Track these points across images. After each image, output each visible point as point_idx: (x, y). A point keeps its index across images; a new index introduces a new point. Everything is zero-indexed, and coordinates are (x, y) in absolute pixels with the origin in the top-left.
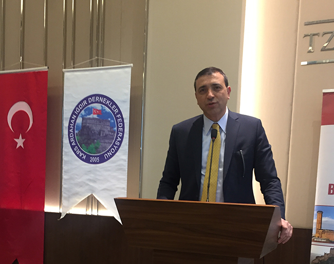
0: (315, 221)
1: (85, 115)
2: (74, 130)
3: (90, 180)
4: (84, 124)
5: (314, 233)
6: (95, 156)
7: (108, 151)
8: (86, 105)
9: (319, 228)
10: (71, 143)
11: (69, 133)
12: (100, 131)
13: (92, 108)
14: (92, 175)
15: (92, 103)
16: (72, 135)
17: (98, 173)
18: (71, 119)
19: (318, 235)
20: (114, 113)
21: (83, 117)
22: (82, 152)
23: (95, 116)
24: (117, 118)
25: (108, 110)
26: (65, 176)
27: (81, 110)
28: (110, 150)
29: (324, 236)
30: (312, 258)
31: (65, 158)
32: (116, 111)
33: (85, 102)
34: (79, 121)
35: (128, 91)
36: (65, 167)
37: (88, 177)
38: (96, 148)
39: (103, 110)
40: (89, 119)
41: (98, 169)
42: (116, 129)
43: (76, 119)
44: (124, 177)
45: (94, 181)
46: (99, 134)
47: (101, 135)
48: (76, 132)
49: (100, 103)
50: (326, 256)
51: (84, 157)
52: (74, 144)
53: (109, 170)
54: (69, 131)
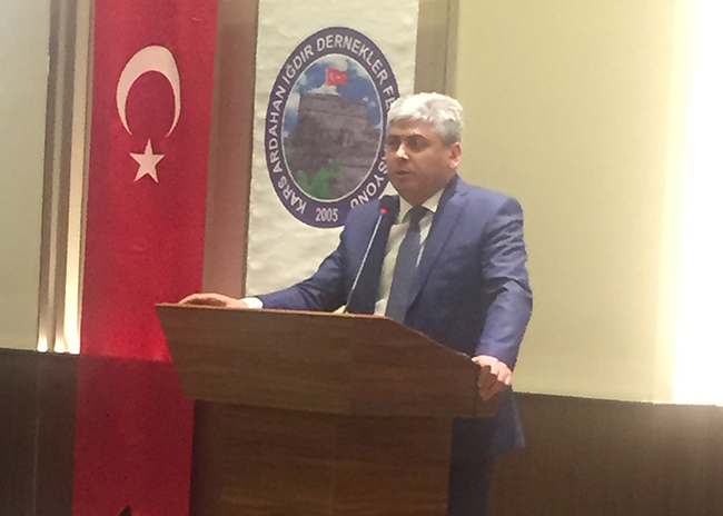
1: (308, 87)
2: (278, 131)
4: (304, 113)
6: (327, 206)
7: (359, 192)
8: (312, 58)
10: (270, 166)
11: (268, 136)
13: (325, 65)
16: (273, 144)
18: (273, 97)
21: (301, 91)
22: (298, 194)
23: (332, 90)
24: (384, 97)
25: (363, 72)
27: (299, 72)
28: (363, 187)
31: (254, 210)
32: (383, 75)
33: (308, 51)
34: (293, 101)
39: (351, 72)
40: (318, 97)
42: (380, 126)
43: (286, 96)
47: (345, 144)
48: (285, 134)
49: (345, 51)
51: (302, 207)
52: (277, 169)
54: (267, 131)
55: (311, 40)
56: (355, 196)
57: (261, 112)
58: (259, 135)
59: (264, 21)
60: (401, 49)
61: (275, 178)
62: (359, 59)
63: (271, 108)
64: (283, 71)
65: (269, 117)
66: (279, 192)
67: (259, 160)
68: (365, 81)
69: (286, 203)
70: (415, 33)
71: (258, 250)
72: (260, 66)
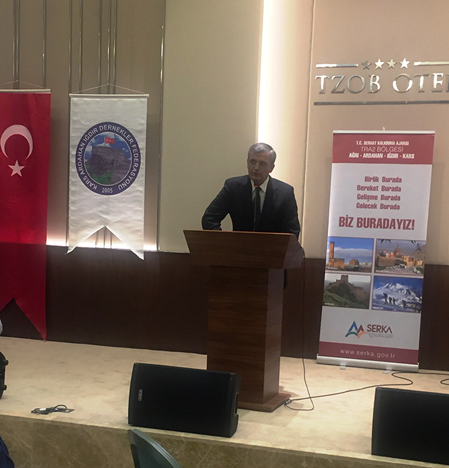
0: (328, 251)
1: (96, 144)
2: (82, 159)
3: (102, 212)
4: (94, 153)
5: (327, 262)
6: (107, 187)
7: (122, 182)
8: (97, 133)
9: (332, 258)
10: (79, 172)
11: (77, 161)
12: (113, 160)
13: (104, 136)
14: (105, 207)
15: (104, 131)
16: (80, 164)
17: (111, 204)
18: (79, 146)
19: (330, 264)
20: (129, 143)
21: (92, 145)
22: (93, 182)
23: (108, 145)
24: (132, 149)
25: (122, 139)
26: (72, 208)
27: (91, 138)
28: (124, 180)
29: (336, 264)
30: (326, 285)
31: (72, 188)
32: (131, 141)
33: (95, 130)
34: (89, 149)
35: (144, 121)
36: (72, 198)
37: (100, 209)
38: (109, 178)
39: (116, 139)
40: (101, 147)
41: (111, 200)
42: (131, 159)
43: (85, 147)
44: (141, 209)
45: (107, 213)
46: (112, 163)
47: (115, 165)
48: (85, 161)
49: (113, 131)
50: (338, 282)
51: (95, 188)
52: (82, 173)
53: (124, 202)
54: (76, 159)
55: (97, 126)
56: (120, 183)
57: (73, 152)
58: (73, 160)
59: (73, 118)
60: (140, 132)
61: (81, 177)
62: (120, 134)
63: (78, 151)
64: (83, 137)
65: (77, 154)
66: (84, 182)
67: (73, 170)
68: (123, 142)
69: (88, 186)
70: (146, 126)
71: (74, 203)
72: (72, 134)
